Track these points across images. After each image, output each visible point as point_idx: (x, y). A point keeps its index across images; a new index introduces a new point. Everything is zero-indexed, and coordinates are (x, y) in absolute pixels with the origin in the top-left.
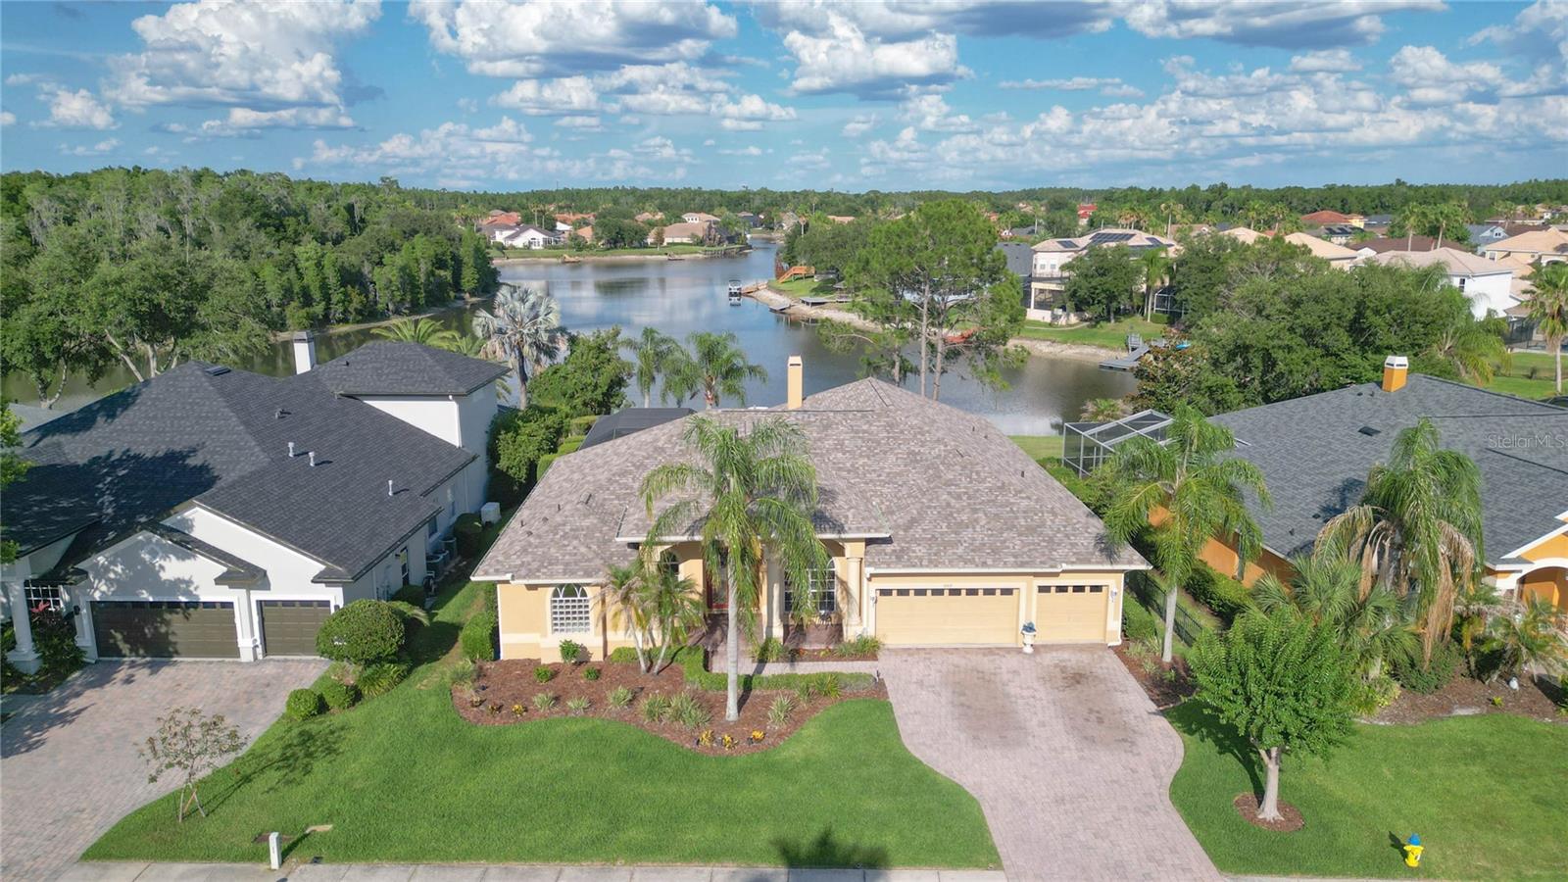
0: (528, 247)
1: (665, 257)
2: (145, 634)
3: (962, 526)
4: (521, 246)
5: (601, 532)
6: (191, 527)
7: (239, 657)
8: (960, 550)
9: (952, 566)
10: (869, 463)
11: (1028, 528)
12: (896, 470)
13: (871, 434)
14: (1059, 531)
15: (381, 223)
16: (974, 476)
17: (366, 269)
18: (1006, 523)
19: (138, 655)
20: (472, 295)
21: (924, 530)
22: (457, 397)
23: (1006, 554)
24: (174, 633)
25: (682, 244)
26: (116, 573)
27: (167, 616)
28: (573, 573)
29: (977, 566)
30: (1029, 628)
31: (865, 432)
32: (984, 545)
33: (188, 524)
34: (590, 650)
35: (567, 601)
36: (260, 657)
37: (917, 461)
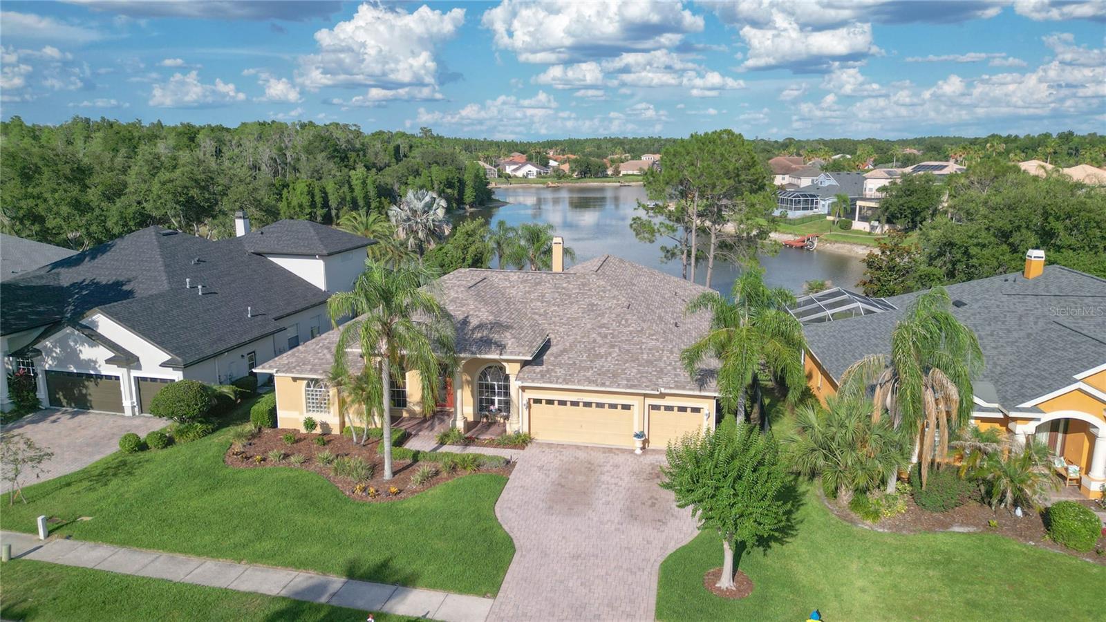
0: (525, 177)
1: (618, 184)
2: (74, 394)
3: (600, 356)
4: (521, 176)
6: (97, 326)
7: (124, 412)
8: (589, 374)
9: (579, 384)
10: (558, 310)
11: (647, 361)
12: (575, 316)
14: (670, 364)
15: (416, 157)
16: (623, 322)
17: (396, 187)
18: (632, 357)
19: (71, 407)
20: (471, 206)
21: (569, 358)
22: (321, 256)
23: (622, 378)
24: (90, 395)
25: (633, 175)
26: (56, 353)
27: (86, 383)
29: (597, 385)
30: (639, 435)
31: (563, 288)
32: (609, 371)
33: (95, 323)
34: (331, 426)
36: (137, 414)
37: (593, 311)
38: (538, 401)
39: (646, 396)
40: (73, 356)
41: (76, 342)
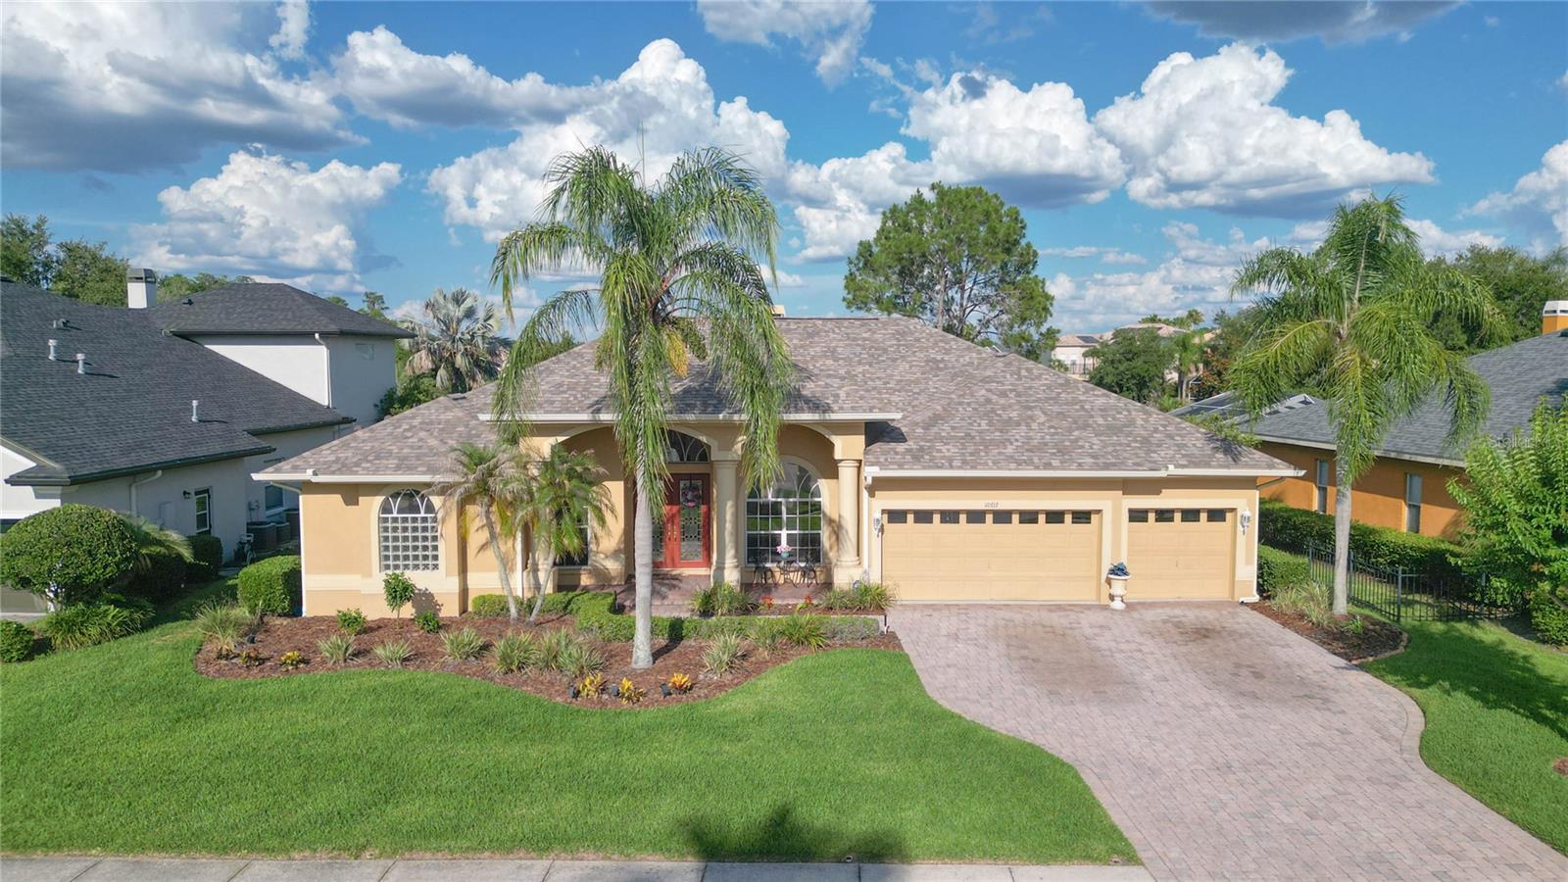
5: (467, 426)
8: (1010, 450)
9: (999, 468)
10: (871, 370)
11: (1109, 427)
13: (875, 341)
14: (1156, 430)
16: (1024, 373)
18: (1075, 422)
21: (953, 428)
22: (326, 336)
23: (1080, 454)
28: (411, 469)
29: (1037, 468)
30: (1119, 570)
32: (1046, 444)
34: (439, 599)
35: (405, 520)
38: (896, 516)
39: (1125, 486)
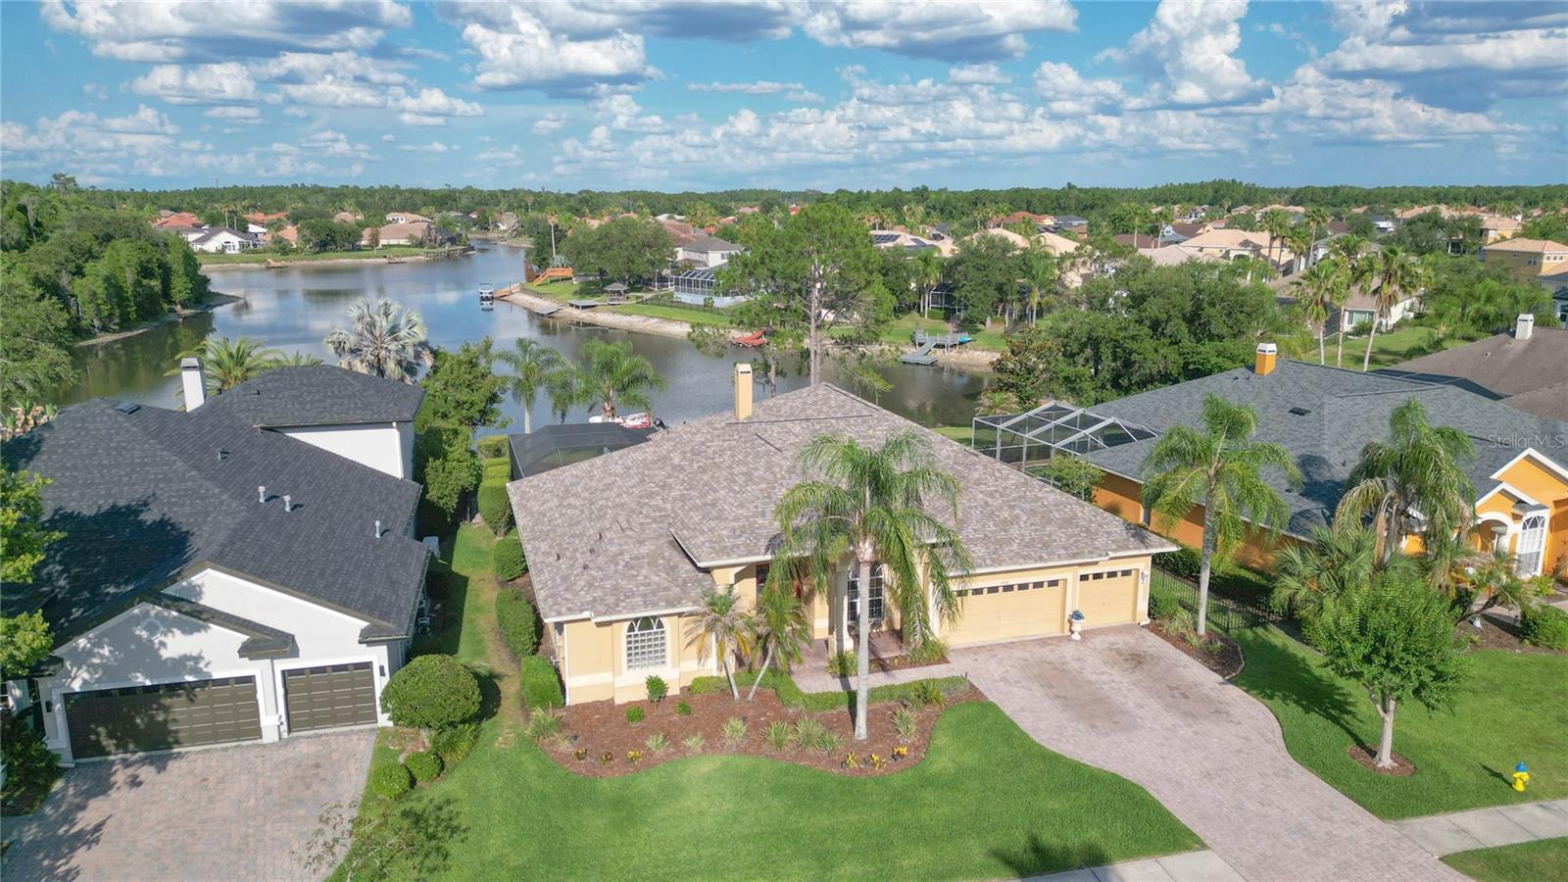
0: (222, 251)
2: (137, 725)
4: (214, 250)
6: (199, 594)
7: (261, 737)
8: (1015, 547)
9: (1014, 564)
11: (1064, 520)
14: (1091, 521)
16: (998, 474)
18: (1043, 518)
19: (126, 751)
22: (400, 424)
23: (1056, 547)
24: (175, 721)
25: (398, 246)
26: (102, 656)
27: (167, 701)
28: (655, 605)
29: (1036, 561)
30: (1077, 616)
34: (668, 684)
35: (643, 635)
36: (285, 735)
39: (1080, 565)
40: (148, 655)
41: (153, 629)
